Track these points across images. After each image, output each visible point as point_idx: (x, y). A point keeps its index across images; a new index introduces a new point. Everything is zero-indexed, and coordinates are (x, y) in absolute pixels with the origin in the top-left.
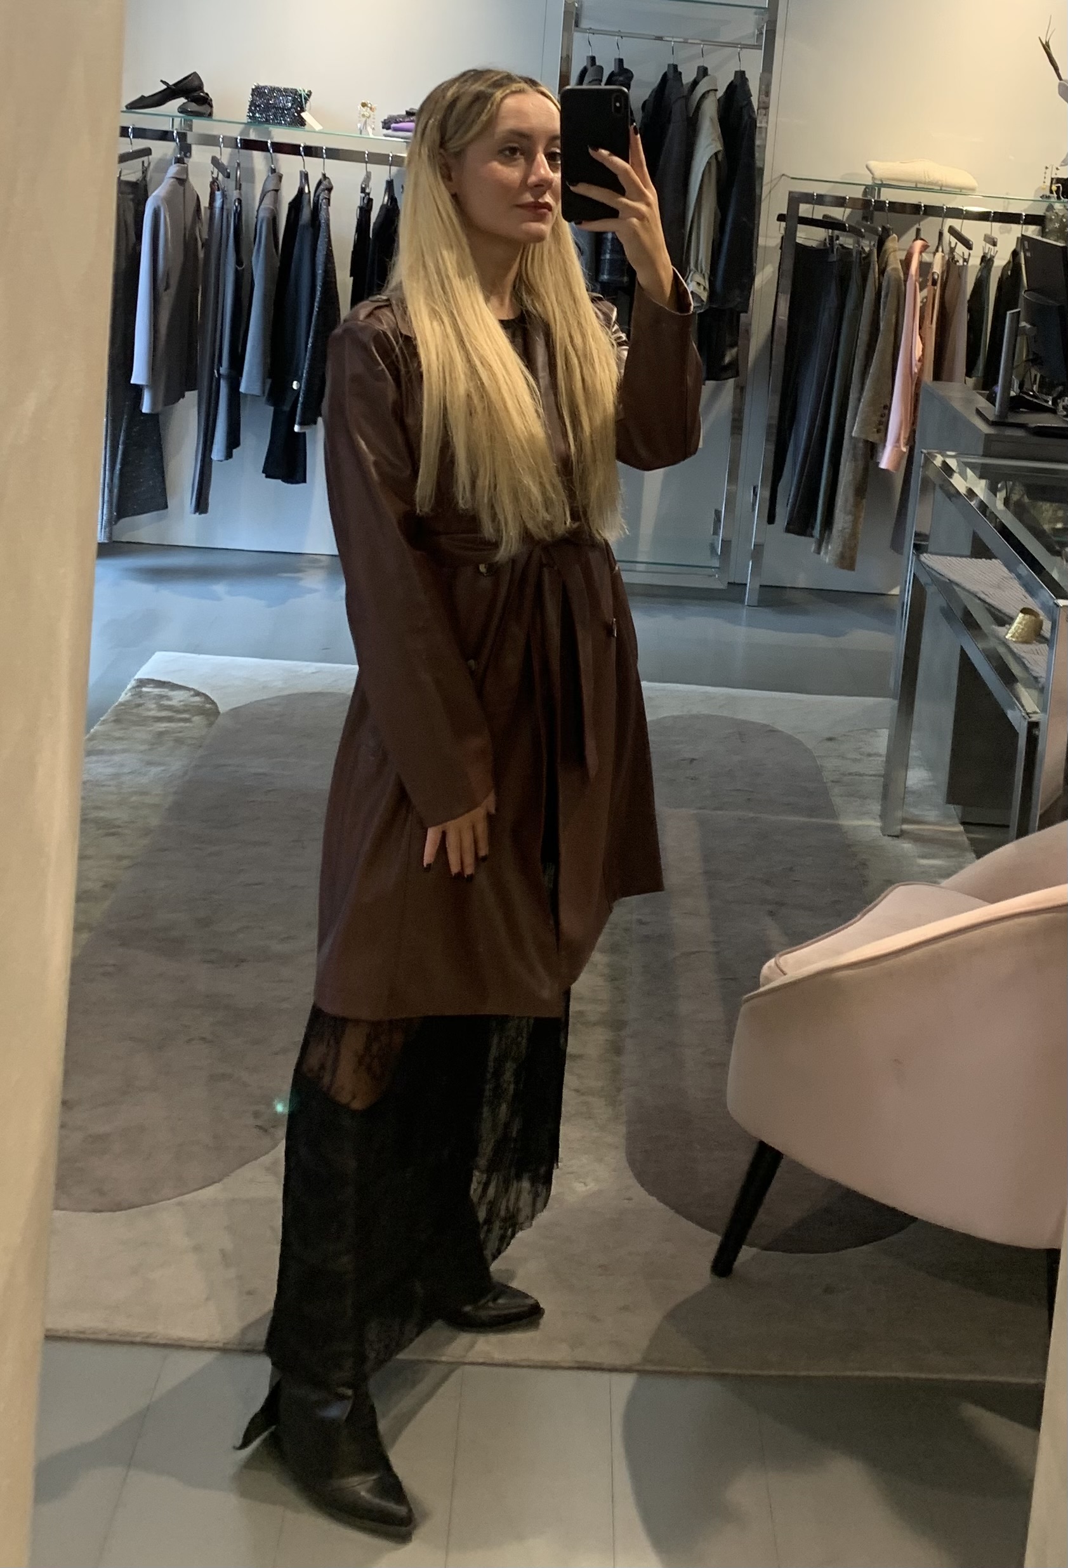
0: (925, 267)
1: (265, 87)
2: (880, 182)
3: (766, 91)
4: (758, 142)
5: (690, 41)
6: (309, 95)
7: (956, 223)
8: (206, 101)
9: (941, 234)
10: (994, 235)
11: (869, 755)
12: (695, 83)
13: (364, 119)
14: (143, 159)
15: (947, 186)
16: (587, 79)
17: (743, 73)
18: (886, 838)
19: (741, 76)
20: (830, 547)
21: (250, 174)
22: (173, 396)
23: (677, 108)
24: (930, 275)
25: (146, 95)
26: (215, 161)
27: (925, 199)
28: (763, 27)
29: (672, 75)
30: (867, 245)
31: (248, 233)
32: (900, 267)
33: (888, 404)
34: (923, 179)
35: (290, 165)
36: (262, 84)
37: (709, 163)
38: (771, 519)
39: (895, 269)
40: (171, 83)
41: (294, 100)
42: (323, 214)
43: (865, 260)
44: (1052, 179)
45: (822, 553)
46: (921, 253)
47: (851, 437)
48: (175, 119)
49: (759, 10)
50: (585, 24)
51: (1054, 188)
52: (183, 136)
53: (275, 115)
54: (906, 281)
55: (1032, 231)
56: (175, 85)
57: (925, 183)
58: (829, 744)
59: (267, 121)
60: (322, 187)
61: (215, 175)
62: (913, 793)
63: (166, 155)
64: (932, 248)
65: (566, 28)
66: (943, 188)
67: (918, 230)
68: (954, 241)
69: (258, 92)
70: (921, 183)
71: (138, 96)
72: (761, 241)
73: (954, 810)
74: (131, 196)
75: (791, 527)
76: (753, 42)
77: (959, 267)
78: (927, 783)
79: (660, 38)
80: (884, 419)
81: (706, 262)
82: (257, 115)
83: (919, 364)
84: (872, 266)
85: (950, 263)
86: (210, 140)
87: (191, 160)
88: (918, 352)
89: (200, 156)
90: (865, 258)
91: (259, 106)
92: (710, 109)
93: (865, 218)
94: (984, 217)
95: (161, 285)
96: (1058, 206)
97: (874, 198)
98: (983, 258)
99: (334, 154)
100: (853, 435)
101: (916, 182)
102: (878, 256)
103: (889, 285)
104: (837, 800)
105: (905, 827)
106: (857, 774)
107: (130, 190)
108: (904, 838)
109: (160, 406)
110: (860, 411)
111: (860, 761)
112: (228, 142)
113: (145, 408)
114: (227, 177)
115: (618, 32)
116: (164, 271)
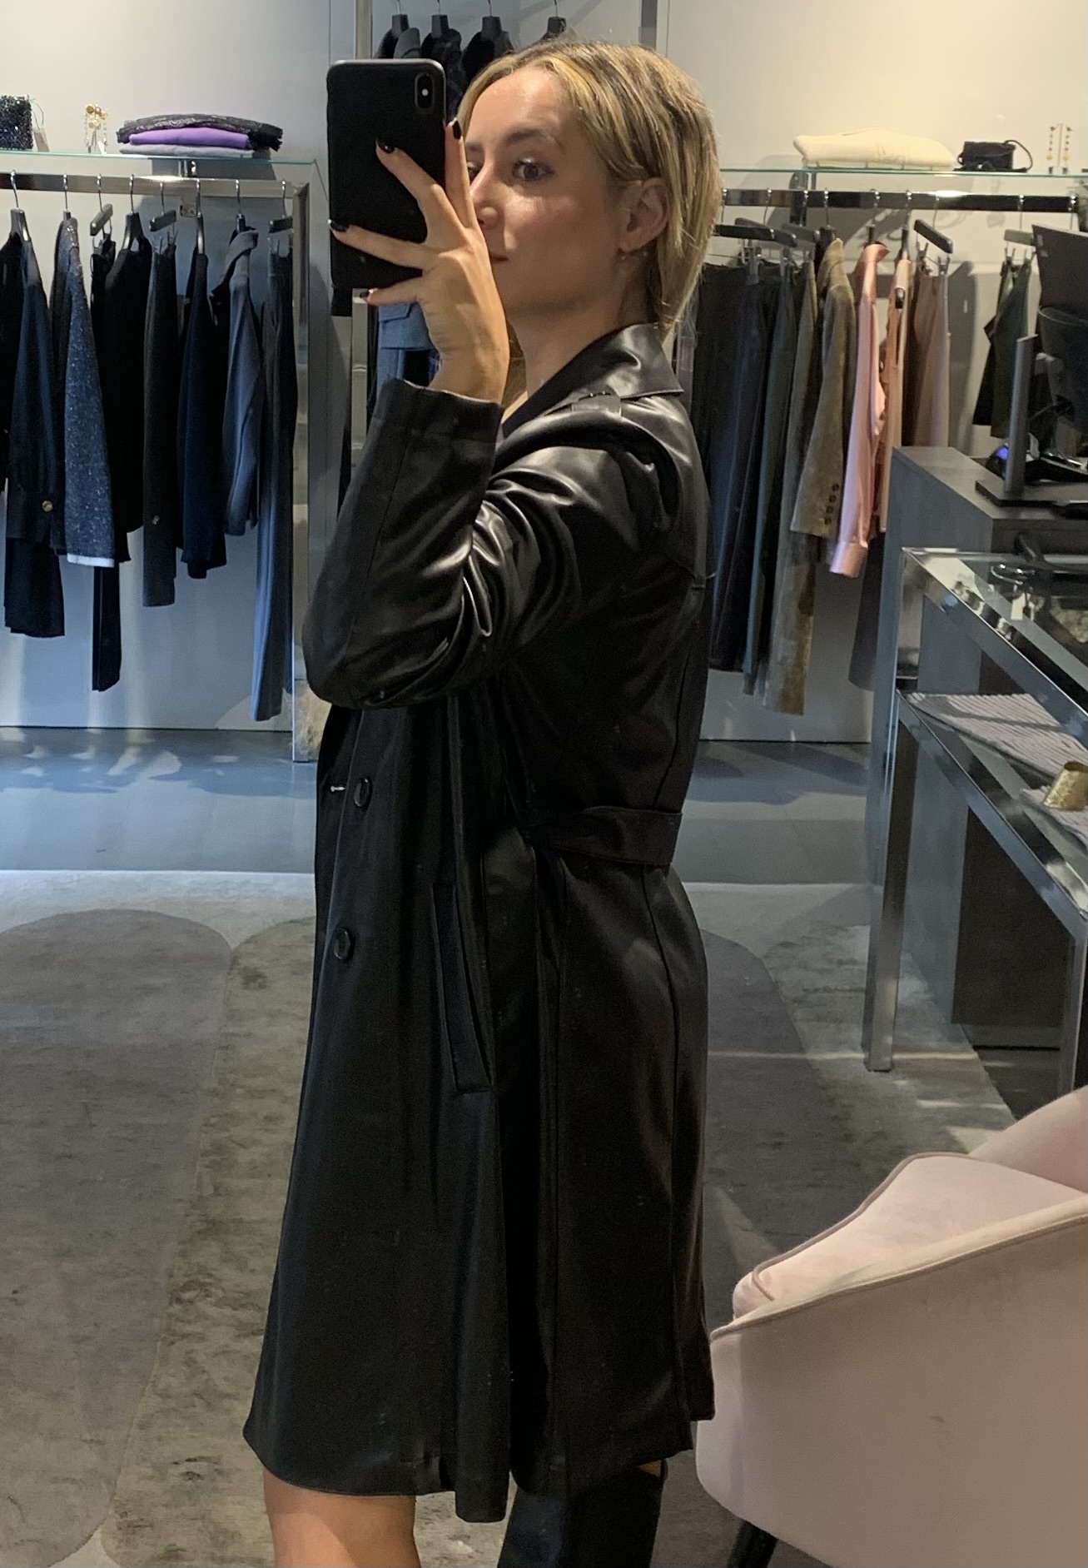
0: (883, 282)
2: (815, 166)
6: (29, 101)
7: (924, 215)
9: (904, 234)
11: (840, 963)
13: (93, 130)
15: (910, 164)
18: (873, 1074)
20: (767, 684)
27: (879, 185)
32: (847, 283)
33: (840, 483)
34: (876, 156)
39: (840, 288)
46: (877, 261)
47: (790, 531)
54: (857, 304)
57: (879, 161)
58: (785, 950)
66: (906, 168)
67: (871, 231)
70: (873, 161)
73: (961, 1031)
77: (934, 278)
78: (923, 998)
80: (834, 505)
83: (881, 423)
84: (807, 287)
85: (920, 275)
88: (879, 407)
90: (799, 274)
93: (794, 219)
94: (965, 204)
97: (806, 189)
100: (792, 528)
101: (867, 161)
102: (816, 272)
103: (833, 311)
104: (803, 1027)
105: (896, 1057)
106: (826, 990)
108: (897, 1072)
110: (799, 495)
111: (829, 971)
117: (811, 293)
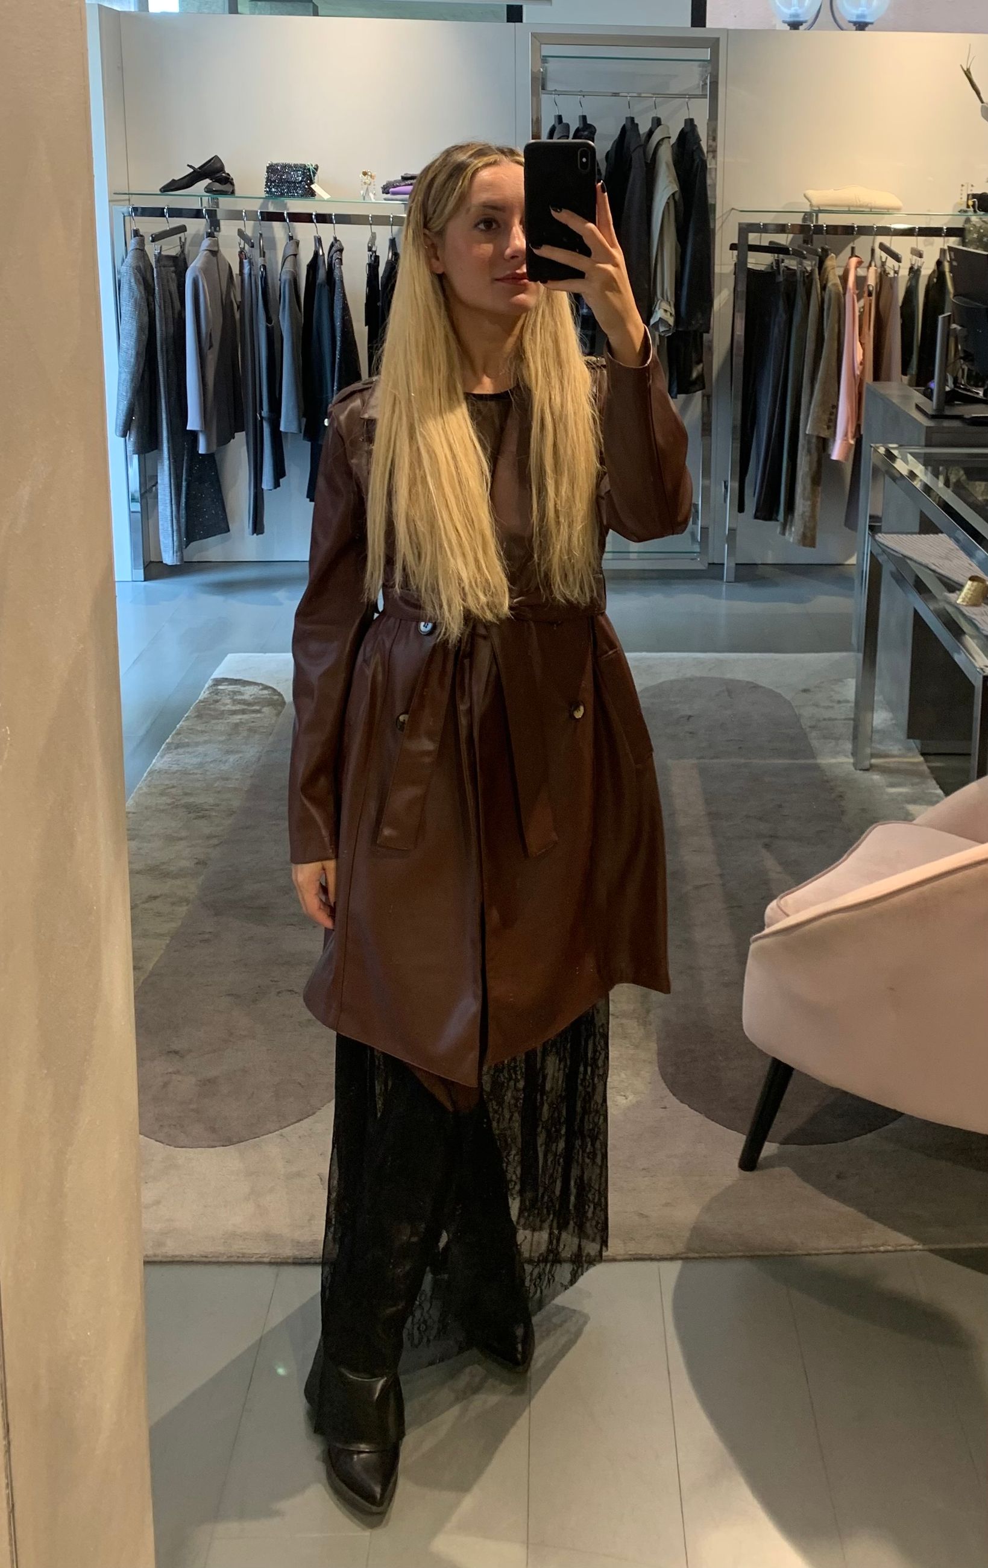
0: (861, 281)
1: (277, 165)
2: (817, 209)
3: (713, 136)
4: (709, 182)
5: (643, 95)
6: (316, 168)
7: (885, 239)
8: (227, 180)
9: (873, 251)
10: (921, 247)
11: (839, 702)
12: (650, 133)
13: (366, 186)
14: (179, 235)
15: (875, 208)
16: (556, 135)
17: (692, 120)
18: (858, 771)
19: (690, 122)
20: (793, 529)
21: (272, 242)
22: (224, 439)
23: (636, 156)
24: (866, 287)
25: (176, 179)
26: (241, 233)
27: (856, 221)
28: (706, 78)
29: (629, 128)
30: (809, 265)
31: (273, 295)
32: (838, 281)
33: (836, 404)
34: (855, 203)
35: (305, 232)
36: (275, 162)
37: (667, 203)
38: (741, 509)
39: (835, 285)
40: (197, 167)
41: (304, 173)
42: (336, 272)
43: (809, 279)
44: (968, 195)
45: (787, 534)
46: (856, 268)
47: (805, 434)
48: (203, 198)
49: (702, 62)
50: (550, 87)
51: (971, 203)
52: (212, 214)
53: (288, 188)
54: (845, 294)
55: (953, 242)
56: (199, 168)
57: (857, 206)
58: (805, 695)
59: (282, 195)
60: (334, 249)
61: (242, 246)
62: (878, 731)
63: (199, 230)
64: (866, 264)
65: (535, 94)
66: (873, 210)
67: (853, 249)
68: (884, 255)
69: (272, 169)
70: (853, 206)
71: (170, 180)
72: (717, 269)
73: (913, 744)
74: (173, 269)
75: (758, 514)
76: (699, 92)
77: (891, 279)
78: (890, 723)
79: (616, 95)
80: (833, 417)
81: (671, 290)
82: (273, 190)
83: (861, 367)
84: (814, 283)
85: (882, 276)
86: (236, 215)
87: (220, 233)
88: (859, 357)
89: (228, 230)
90: (808, 276)
91: (274, 181)
92: (665, 156)
93: (805, 242)
94: (909, 232)
95: (205, 345)
96: (974, 219)
97: (812, 223)
98: (911, 269)
99: (343, 219)
100: (807, 433)
101: (849, 206)
102: (819, 274)
103: (830, 299)
104: (815, 743)
105: (873, 761)
106: (830, 719)
107: (171, 263)
108: (874, 771)
109: (214, 448)
110: (811, 411)
111: (832, 707)
112: (251, 215)
113: (202, 450)
114: (252, 246)
115: (581, 91)
116: (207, 333)
117: (816, 287)
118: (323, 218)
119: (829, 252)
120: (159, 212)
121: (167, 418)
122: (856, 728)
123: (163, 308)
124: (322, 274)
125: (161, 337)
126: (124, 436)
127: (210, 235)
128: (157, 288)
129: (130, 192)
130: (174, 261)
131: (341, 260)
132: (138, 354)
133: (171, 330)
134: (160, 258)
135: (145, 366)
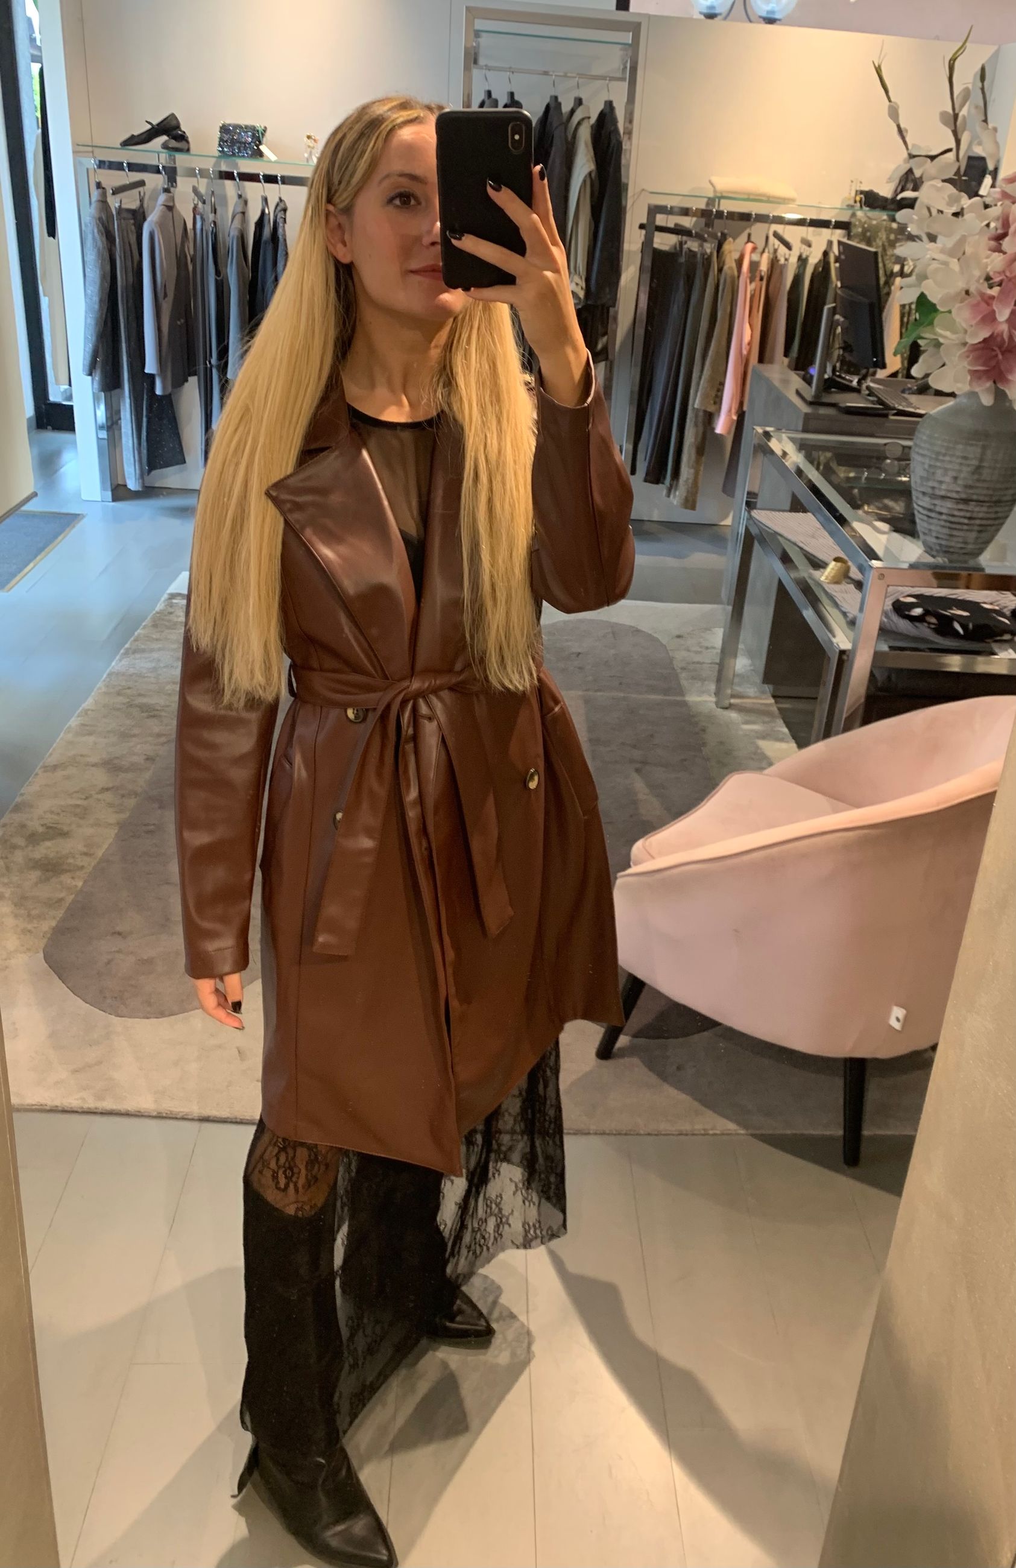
0: (754, 266)
1: (230, 125)
2: (720, 195)
3: (630, 120)
4: (623, 161)
5: (569, 75)
6: (265, 130)
7: (779, 228)
8: (183, 138)
9: (767, 238)
10: (810, 238)
11: (707, 648)
12: (572, 112)
13: (309, 150)
14: (138, 189)
15: (774, 197)
17: (611, 102)
18: (719, 710)
19: (609, 105)
20: (677, 493)
21: (224, 199)
22: (179, 382)
23: (558, 135)
24: (758, 272)
25: (136, 134)
26: (195, 191)
27: (754, 208)
28: (627, 61)
29: (552, 108)
30: (709, 248)
31: (221, 251)
32: (734, 265)
33: (722, 382)
34: (754, 191)
35: (254, 191)
36: (228, 122)
37: (584, 181)
39: (731, 268)
40: (155, 122)
41: (253, 136)
42: (280, 231)
43: (707, 261)
44: (857, 191)
45: (672, 496)
46: (752, 254)
47: (694, 408)
48: (160, 155)
49: (623, 46)
50: (482, 61)
51: (856, 200)
52: (168, 169)
53: (239, 148)
54: (739, 277)
55: (838, 235)
56: (158, 125)
57: (757, 195)
58: (678, 640)
59: (234, 155)
60: (279, 208)
61: (196, 202)
62: (738, 675)
63: (156, 186)
64: (760, 249)
65: (467, 69)
66: (771, 199)
67: (749, 235)
68: (777, 243)
69: (224, 129)
70: (753, 194)
71: (131, 135)
72: (626, 246)
73: (768, 688)
74: (132, 221)
75: (649, 477)
76: (619, 75)
77: (781, 265)
78: (749, 668)
79: (543, 73)
80: (719, 394)
81: (583, 267)
82: (225, 149)
83: (748, 348)
84: (712, 265)
85: (774, 262)
86: (191, 173)
87: (177, 189)
88: (747, 338)
89: (184, 185)
90: (707, 259)
91: (226, 141)
92: (585, 135)
93: (707, 225)
94: (801, 223)
95: (161, 295)
96: (860, 213)
97: (714, 206)
98: (800, 258)
99: (287, 180)
100: (696, 406)
101: (749, 194)
102: (717, 257)
103: (726, 280)
104: (684, 683)
105: (733, 701)
106: (698, 663)
107: (130, 216)
108: (732, 709)
109: (169, 390)
110: (701, 387)
111: (700, 652)
112: (203, 173)
113: (159, 391)
114: (204, 202)
115: (510, 68)
116: (161, 283)
117: (714, 269)
118: (271, 179)
119: (728, 237)
120: (118, 166)
121: (128, 361)
122: (720, 672)
123: (123, 259)
124: (267, 232)
125: (122, 286)
126: (90, 374)
127: (166, 190)
128: (117, 240)
129: (94, 144)
130: (133, 215)
131: (285, 219)
132: (101, 301)
133: (131, 280)
134: (120, 210)
135: (107, 312)
